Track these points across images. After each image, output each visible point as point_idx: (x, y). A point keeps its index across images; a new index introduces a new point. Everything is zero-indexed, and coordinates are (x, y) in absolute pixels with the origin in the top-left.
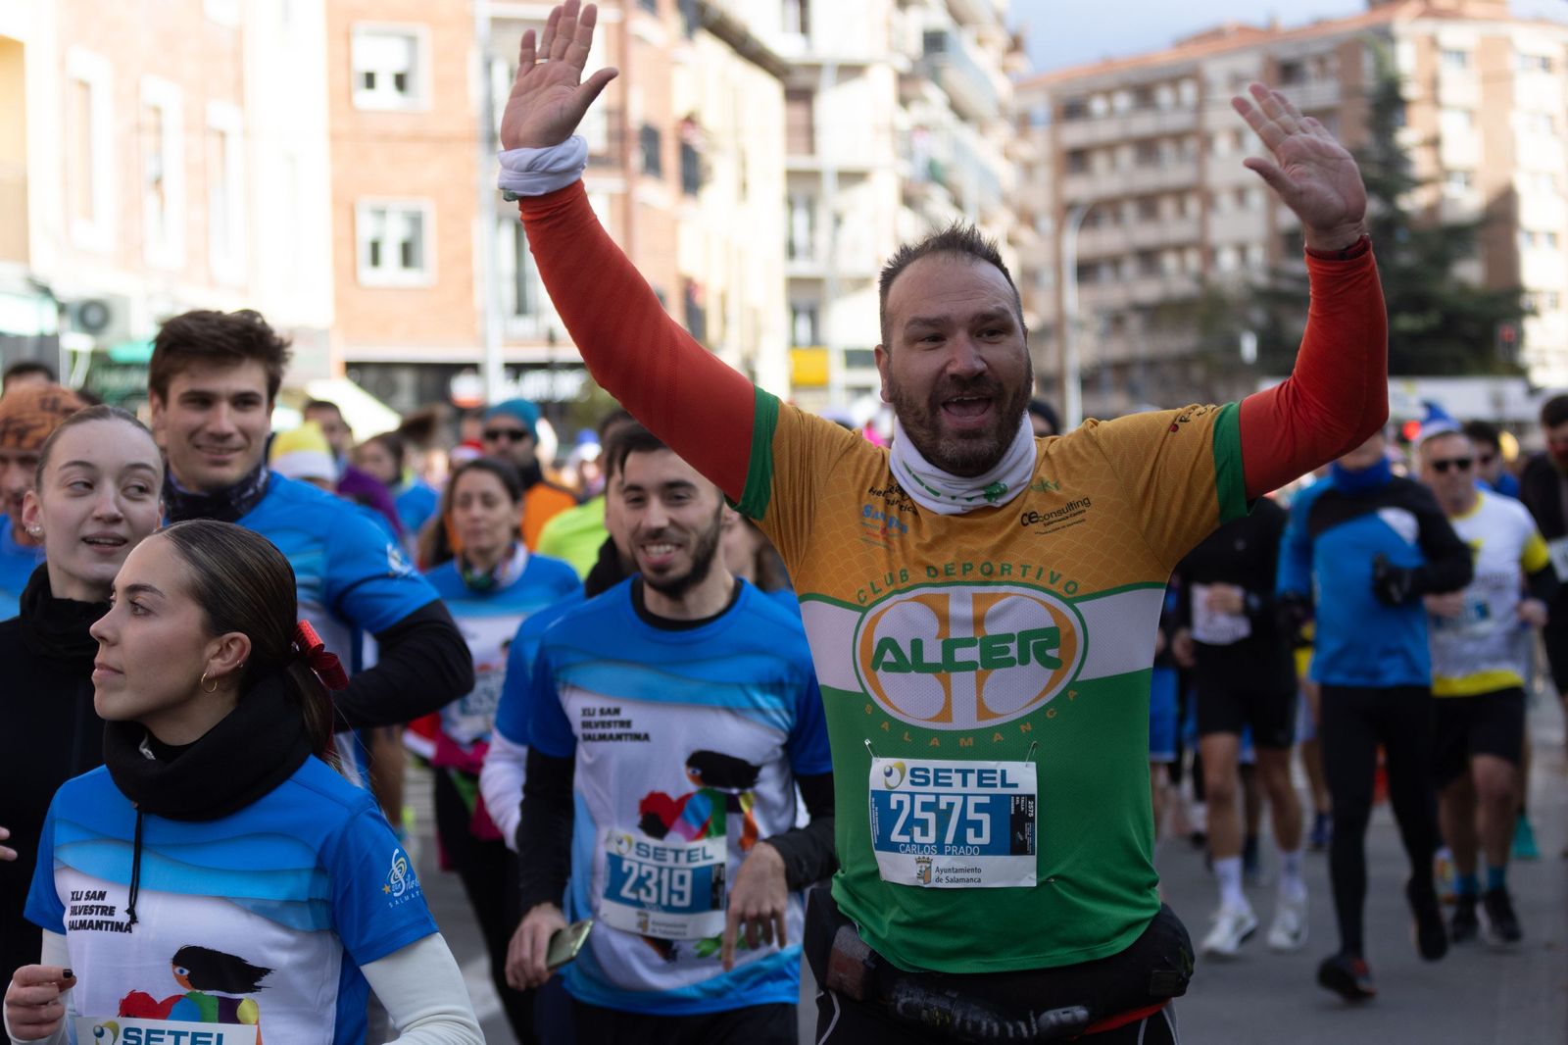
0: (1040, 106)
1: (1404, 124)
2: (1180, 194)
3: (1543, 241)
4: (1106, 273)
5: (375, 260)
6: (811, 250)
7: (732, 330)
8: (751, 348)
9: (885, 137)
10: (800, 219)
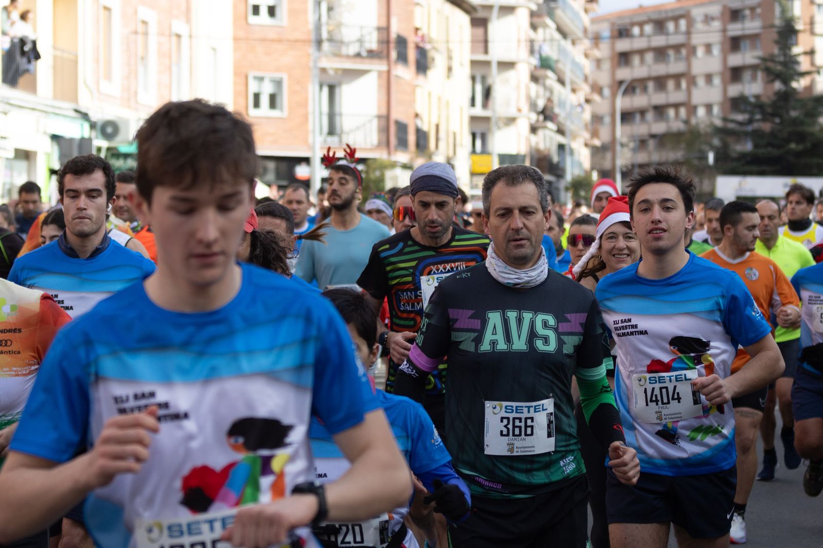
0: (605, 30)
4: (638, 117)
5: (257, 104)
7: (442, 144)
8: (451, 153)
9: (523, 45)
10: (479, 87)
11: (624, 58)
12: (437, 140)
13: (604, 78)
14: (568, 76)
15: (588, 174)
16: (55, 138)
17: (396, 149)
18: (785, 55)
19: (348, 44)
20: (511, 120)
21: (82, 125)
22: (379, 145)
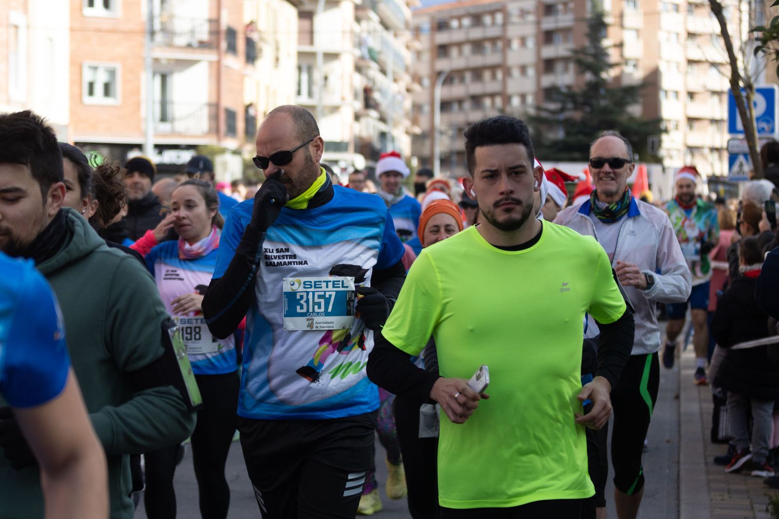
0: (425, 23)
1: (605, 37)
2: (493, 68)
3: (671, 95)
4: (456, 107)
5: (91, 92)
6: (309, 92)
9: (348, 37)
10: (305, 77)
11: (443, 50)
13: (424, 69)
14: (390, 67)
15: (409, 160)
17: (226, 135)
18: (596, 47)
19: (181, 34)
20: (335, 109)
22: (209, 132)
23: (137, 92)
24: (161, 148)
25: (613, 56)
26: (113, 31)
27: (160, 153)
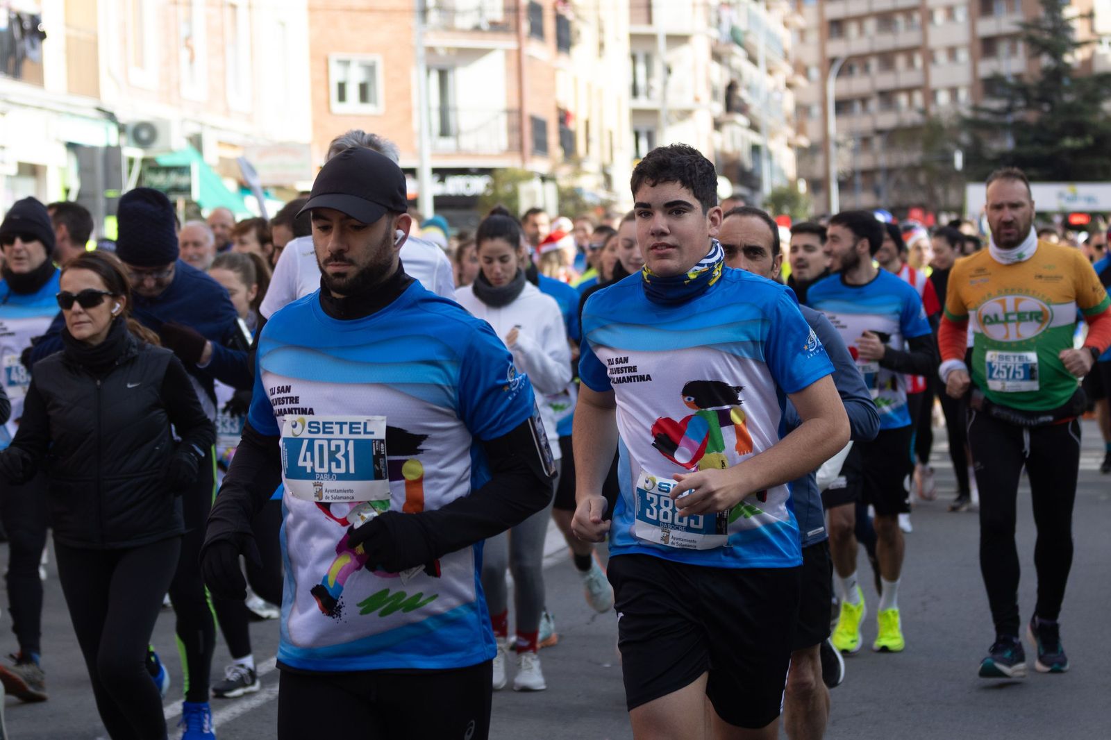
1: (1069, 3)
2: (909, 52)
4: (858, 107)
5: (342, 97)
6: (649, 90)
7: (594, 147)
8: (607, 160)
9: (700, 11)
10: (641, 69)
11: (836, 27)
12: (588, 140)
13: (810, 55)
14: (761, 54)
15: (793, 185)
16: (71, 146)
17: (533, 154)
18: (1054, 19)
19: (464, 13)
20: (686, 114)
21: (107, 129)
22: (510, 149)
23: (407, 95)
24: (442, 174)
25: (1080, 31)
26: (371, 10)
27: (442, 180)
